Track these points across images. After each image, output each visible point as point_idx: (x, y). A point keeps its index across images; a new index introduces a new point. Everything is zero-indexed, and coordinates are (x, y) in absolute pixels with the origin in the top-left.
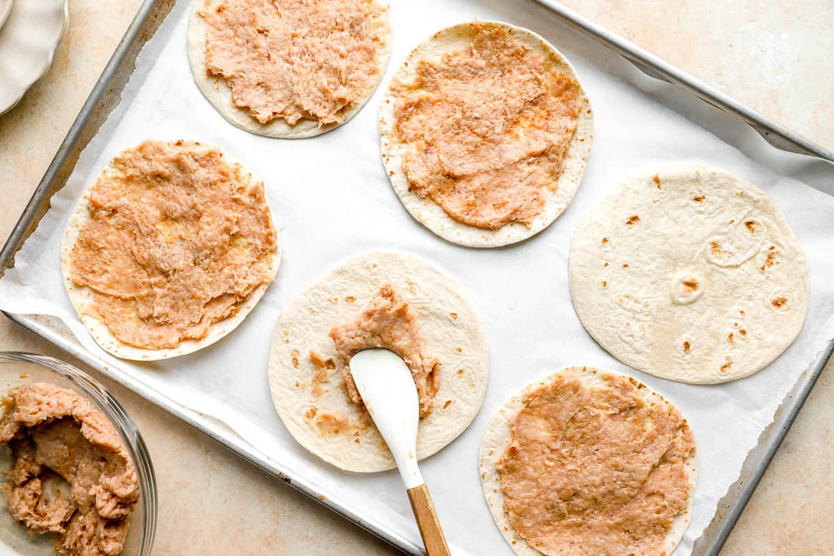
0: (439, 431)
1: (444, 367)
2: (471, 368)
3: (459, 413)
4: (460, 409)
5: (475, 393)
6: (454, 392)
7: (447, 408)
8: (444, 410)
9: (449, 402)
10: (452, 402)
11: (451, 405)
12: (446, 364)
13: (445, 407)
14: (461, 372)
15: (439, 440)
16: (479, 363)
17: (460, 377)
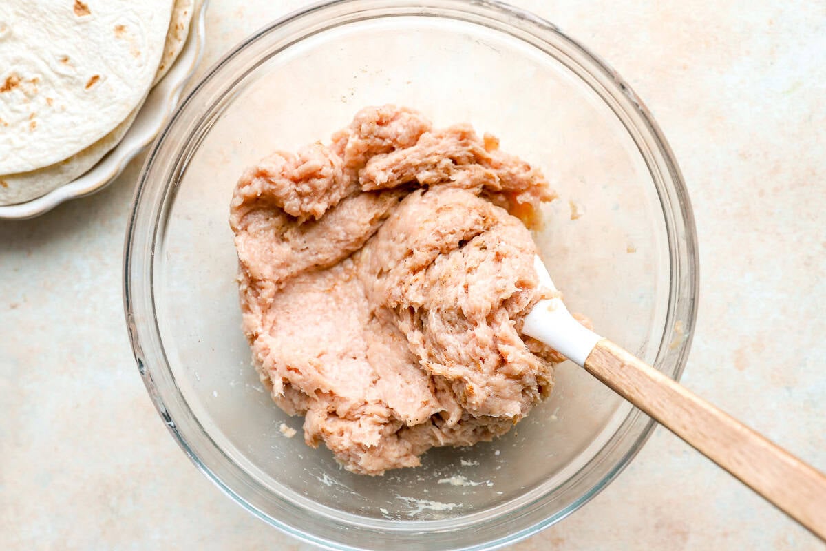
0: (74, 124)
1: (94, 19)
2: (138, 24)
3: (110, 98)
4: (111, 90)
5: (140, 66)
6: (106, 62)
7: (92, 87)
8: (86, 90)
9: (95, 78)
10: (102, 77)
11: (98, 83)
12: (99, 14)
13: (89, 85)
14: (121, 28)
15: (71, 139)
16: (151, 18)
17: (118, 37)
